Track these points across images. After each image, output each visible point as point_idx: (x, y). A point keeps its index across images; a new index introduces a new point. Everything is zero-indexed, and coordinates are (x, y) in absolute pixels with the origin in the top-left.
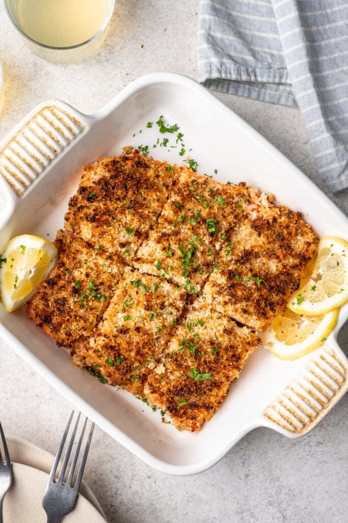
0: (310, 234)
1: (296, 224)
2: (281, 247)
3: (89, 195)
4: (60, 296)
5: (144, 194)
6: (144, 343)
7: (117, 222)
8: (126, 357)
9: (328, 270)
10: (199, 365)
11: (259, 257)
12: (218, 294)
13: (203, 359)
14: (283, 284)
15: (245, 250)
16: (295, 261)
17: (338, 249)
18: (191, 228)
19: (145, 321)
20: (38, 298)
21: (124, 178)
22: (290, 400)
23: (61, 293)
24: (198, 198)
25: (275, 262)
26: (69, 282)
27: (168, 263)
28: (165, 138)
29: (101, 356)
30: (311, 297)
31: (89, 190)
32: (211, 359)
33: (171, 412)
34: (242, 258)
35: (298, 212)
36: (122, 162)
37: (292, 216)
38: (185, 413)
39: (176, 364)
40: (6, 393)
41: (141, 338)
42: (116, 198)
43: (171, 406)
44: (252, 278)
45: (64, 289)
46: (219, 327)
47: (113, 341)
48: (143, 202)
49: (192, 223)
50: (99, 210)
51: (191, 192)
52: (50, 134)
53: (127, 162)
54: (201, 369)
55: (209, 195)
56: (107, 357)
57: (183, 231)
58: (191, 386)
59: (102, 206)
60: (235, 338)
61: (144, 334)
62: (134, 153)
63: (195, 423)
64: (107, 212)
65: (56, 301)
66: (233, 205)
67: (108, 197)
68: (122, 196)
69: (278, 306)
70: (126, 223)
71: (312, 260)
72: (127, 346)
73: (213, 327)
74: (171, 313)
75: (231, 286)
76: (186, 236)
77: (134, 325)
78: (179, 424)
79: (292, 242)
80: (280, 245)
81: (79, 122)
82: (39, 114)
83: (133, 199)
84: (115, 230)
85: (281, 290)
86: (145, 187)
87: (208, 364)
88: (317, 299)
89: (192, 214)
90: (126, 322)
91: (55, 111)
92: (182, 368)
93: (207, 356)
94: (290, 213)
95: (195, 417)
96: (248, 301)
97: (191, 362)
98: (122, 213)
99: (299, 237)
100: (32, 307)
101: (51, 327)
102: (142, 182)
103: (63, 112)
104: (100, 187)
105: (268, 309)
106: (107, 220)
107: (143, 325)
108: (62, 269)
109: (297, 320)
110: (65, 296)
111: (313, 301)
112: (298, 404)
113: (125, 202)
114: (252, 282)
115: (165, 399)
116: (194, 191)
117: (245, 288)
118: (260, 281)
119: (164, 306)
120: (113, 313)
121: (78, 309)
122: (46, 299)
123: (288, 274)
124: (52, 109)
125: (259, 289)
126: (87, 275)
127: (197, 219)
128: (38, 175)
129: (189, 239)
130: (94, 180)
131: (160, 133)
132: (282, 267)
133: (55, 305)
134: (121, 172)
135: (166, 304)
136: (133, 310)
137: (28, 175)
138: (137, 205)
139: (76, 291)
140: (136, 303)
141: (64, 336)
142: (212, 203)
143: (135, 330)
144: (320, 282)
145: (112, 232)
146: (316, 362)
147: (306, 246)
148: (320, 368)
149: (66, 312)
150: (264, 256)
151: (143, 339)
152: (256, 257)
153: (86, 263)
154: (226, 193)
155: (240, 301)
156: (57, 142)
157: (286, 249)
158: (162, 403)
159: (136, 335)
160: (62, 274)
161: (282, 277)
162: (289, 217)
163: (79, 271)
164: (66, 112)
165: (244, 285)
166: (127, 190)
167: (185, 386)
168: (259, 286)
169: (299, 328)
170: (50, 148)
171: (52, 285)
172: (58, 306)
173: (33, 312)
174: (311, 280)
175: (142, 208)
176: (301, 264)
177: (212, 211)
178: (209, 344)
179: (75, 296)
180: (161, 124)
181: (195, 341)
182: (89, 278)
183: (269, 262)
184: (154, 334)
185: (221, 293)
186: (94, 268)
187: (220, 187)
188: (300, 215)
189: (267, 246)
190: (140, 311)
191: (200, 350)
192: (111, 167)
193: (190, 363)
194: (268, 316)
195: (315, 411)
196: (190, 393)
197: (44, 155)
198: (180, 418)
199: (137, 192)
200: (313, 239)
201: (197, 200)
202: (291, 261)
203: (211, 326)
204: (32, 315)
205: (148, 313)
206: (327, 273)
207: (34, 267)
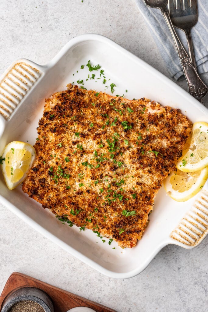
0: (186, 122)
1: (177, 116)
2: (168, 131)
3: (50, 116)
4: (41, 177)
5: (83, 111)
6: (93, 199)
7: (69, 130)
8: (83, 209)
9: (199, 143)
10: (127, 207)
11: (156, 139)
12: (132, 163)
13: (128, 203)
14: (172, 154)
15: (146, 135)
16: (178, 139)
17: (204, 129)
18: (113, 128)
19: (92, 186)
20: (28, 180)
21: (70, 103)
22: (185, 226)
23: (42, 175)
24: (116, 109)
25: (166, 141)
26: (46, 168)
27: (102, 151)
28: (93, 74)
29: (67, 209)
30: (191, 161)
31: (50, 113)
32: (133, 202)
33: (116, 238)
34: (145, 140)
35: (177, 109)
36: (67, 94)
37: (173, 112)
38: (124, 237)
39: (113, 209)
40: (25, 239)
41: (91, 196)
42: (67, 116)
43: (115, 234)
44: (152, 152)
45: (43, 173)
46: (134, 181)
47: (74, 199)
48: (84, 116)
49: (113, 125)
50: (57, 125)
51: (111, 107)
52: (21, 80)
53: (71, 93)
54: (129, 209)
55: (122, 108)
56: (71, 210)
57: (108, 131)
58: (125, 221)
59: (59, 122)
60: (145, 187)
61: (92, 194)
62: (74, 88)
63: (132, 242)
64: (63, 125)
65: (39, 181)
66: (138, 112)
67: (62, 116)
68: (70, 114)
69: (170, 168)
70: (74, 130)
71: (189, 137)
72: (83, 202)
73: (130, 183)
74: (108, 180)
75: (139, 158)
76: (110, 134)
77: (86, 189)
78: (122, 244)
79: (175, 127)
80: (168, 130)
81: (38, 71)
82: (13, 68)
83: (77, 115)
84: (69, 135)
85: (171, 158)
86: (83, 106)
87: (132, 205)
88: (194, 162)
89: (113, 120)
90: (81, 188)
91: (23, 65)
92: (117, 210)
93: (130, 200)
94: (172, 111)
95: (131, 239)
96: (151, 166)
97: (121, 205)
98: (71, 124)
99: (179, 124)
100: (25, 186)
101: (38, 197)
102: (81, 104)
103: (28, 66)
104: (56, 110)
105: (164, 170)
106: (63, 130)
107: (91, 189)
108: (41, 161)
109: (185, 176)
110: (45, 177)
111: (193, 163)
112: (191, 228)
113: (72, 117)
114: (152, 154)
115: (110, 231)
116: (113, 106)
117: (148, 159)
118: (157, 153)
119: (103, 176)
120: (73, 182)
121: (53, 184)
122: (33, 180)
123: (174, 147)
124: (21, 64)
125: (157, 159)
126: (57, 163)
127: (116, 122)
128: (16, 105)
129: (112, 135)
130: (52, 107)
131: (89, 71)
132: (170, 143)
133: (39, 183)
134: (68, 100)
135: (104, 175)
136: (84, 180)
137: (10, 106)
138: (80, 118)
139: (51, 174)
140: (86, 175)
141: (47, 201)
142: (125, 112)
143: (87, 192)
144: (195, 150)
145: (67, 136)
146: (199, 201)
147: (184, 130)
148: (202, 204)
149: (46, 187)
150: (158, 138)
151: (92, 197)
152: (154, 139)
153: (55, 156)
154: (133, 106)
155: (146, 166)
156: (26, 84)
157: (171, 132)
158: (109, 233)
159: (88, 195)
160: (41, 164)
161: (171, 150)
162: (172, 113)
163: (51, 161)
164: (29, 65)
165: (147, 157)
166: (73, 110)
167: (121, 221)
168: (157, 156)
169: (187, 181)
170: (22, 88)
171: (36, 171)
172: (41, 183)
173: (26, 188)
174: (189, 149)
175: (83, 120)
176: (182, 141)
177: (125, 117)
178: (129, 193)
179: (50, 177)
180: (89, 66)
181: (121, 193)
182: (58, 165)
183: (161, 141)
184: (99, 193)
185: (134, 163)
186: (60, 158)
187: (129, 102)
188: (179, 111)
189: (160, 131)
190: (89, 180)
191: (125, 198)
192: (61, 97)
193: (121, 207)
194: (164, 174)
195: (201, 231)
196: (125, 225)
197: (19, 93)
198: (122, 240)
199: (79, 110)
200: (189, 125)
201: (115, 111)
202: (176, 139)
203: (129, 182)
204: (26, 191)
205: (93, 181)
206: (199, 145)
207: (22, 160)
